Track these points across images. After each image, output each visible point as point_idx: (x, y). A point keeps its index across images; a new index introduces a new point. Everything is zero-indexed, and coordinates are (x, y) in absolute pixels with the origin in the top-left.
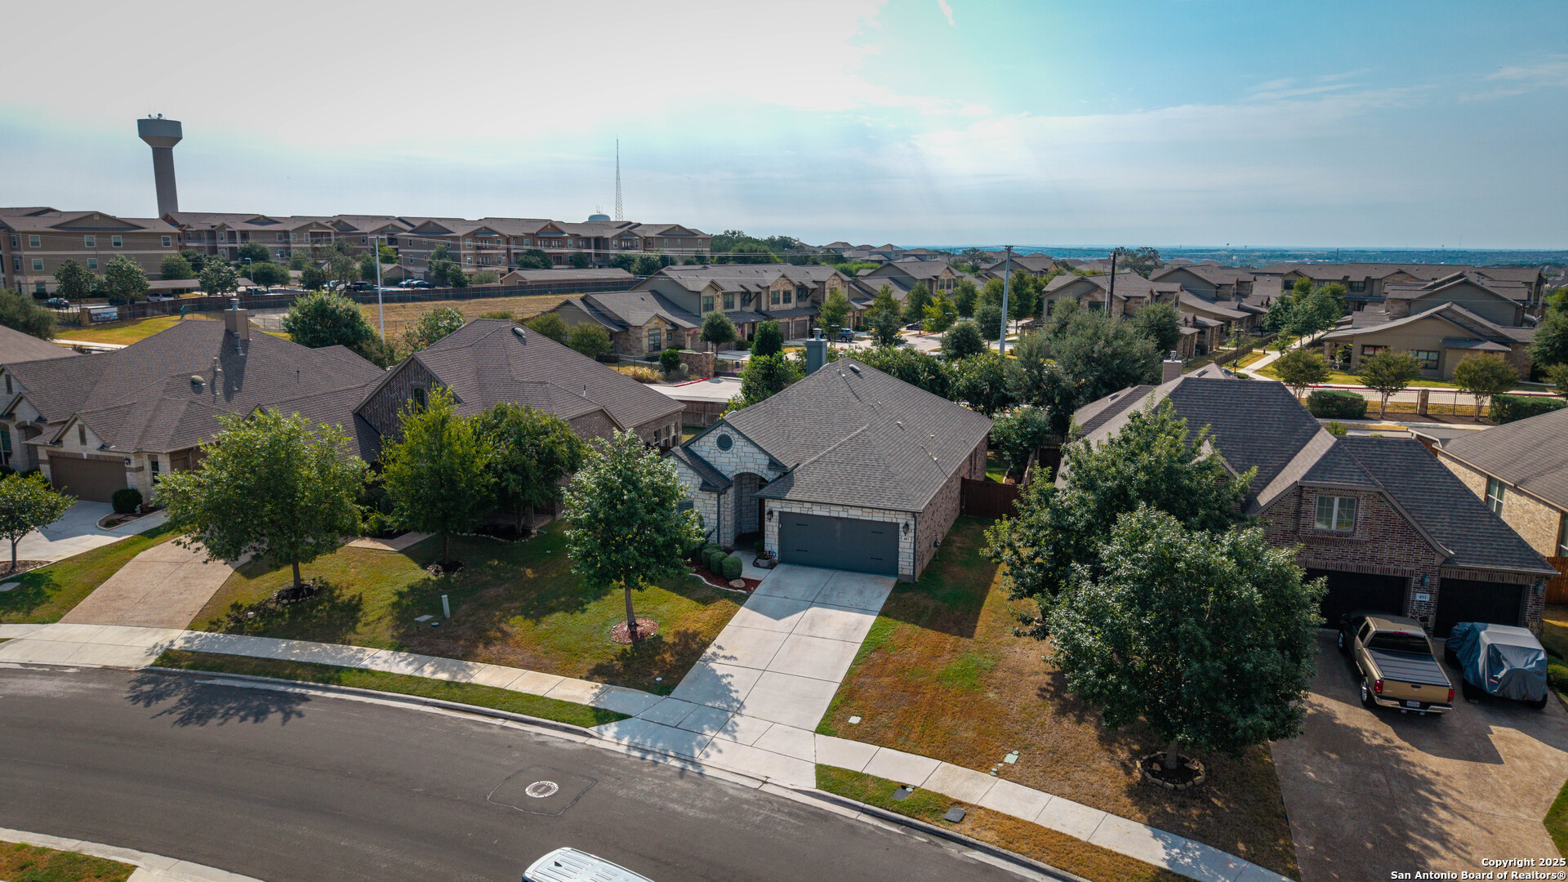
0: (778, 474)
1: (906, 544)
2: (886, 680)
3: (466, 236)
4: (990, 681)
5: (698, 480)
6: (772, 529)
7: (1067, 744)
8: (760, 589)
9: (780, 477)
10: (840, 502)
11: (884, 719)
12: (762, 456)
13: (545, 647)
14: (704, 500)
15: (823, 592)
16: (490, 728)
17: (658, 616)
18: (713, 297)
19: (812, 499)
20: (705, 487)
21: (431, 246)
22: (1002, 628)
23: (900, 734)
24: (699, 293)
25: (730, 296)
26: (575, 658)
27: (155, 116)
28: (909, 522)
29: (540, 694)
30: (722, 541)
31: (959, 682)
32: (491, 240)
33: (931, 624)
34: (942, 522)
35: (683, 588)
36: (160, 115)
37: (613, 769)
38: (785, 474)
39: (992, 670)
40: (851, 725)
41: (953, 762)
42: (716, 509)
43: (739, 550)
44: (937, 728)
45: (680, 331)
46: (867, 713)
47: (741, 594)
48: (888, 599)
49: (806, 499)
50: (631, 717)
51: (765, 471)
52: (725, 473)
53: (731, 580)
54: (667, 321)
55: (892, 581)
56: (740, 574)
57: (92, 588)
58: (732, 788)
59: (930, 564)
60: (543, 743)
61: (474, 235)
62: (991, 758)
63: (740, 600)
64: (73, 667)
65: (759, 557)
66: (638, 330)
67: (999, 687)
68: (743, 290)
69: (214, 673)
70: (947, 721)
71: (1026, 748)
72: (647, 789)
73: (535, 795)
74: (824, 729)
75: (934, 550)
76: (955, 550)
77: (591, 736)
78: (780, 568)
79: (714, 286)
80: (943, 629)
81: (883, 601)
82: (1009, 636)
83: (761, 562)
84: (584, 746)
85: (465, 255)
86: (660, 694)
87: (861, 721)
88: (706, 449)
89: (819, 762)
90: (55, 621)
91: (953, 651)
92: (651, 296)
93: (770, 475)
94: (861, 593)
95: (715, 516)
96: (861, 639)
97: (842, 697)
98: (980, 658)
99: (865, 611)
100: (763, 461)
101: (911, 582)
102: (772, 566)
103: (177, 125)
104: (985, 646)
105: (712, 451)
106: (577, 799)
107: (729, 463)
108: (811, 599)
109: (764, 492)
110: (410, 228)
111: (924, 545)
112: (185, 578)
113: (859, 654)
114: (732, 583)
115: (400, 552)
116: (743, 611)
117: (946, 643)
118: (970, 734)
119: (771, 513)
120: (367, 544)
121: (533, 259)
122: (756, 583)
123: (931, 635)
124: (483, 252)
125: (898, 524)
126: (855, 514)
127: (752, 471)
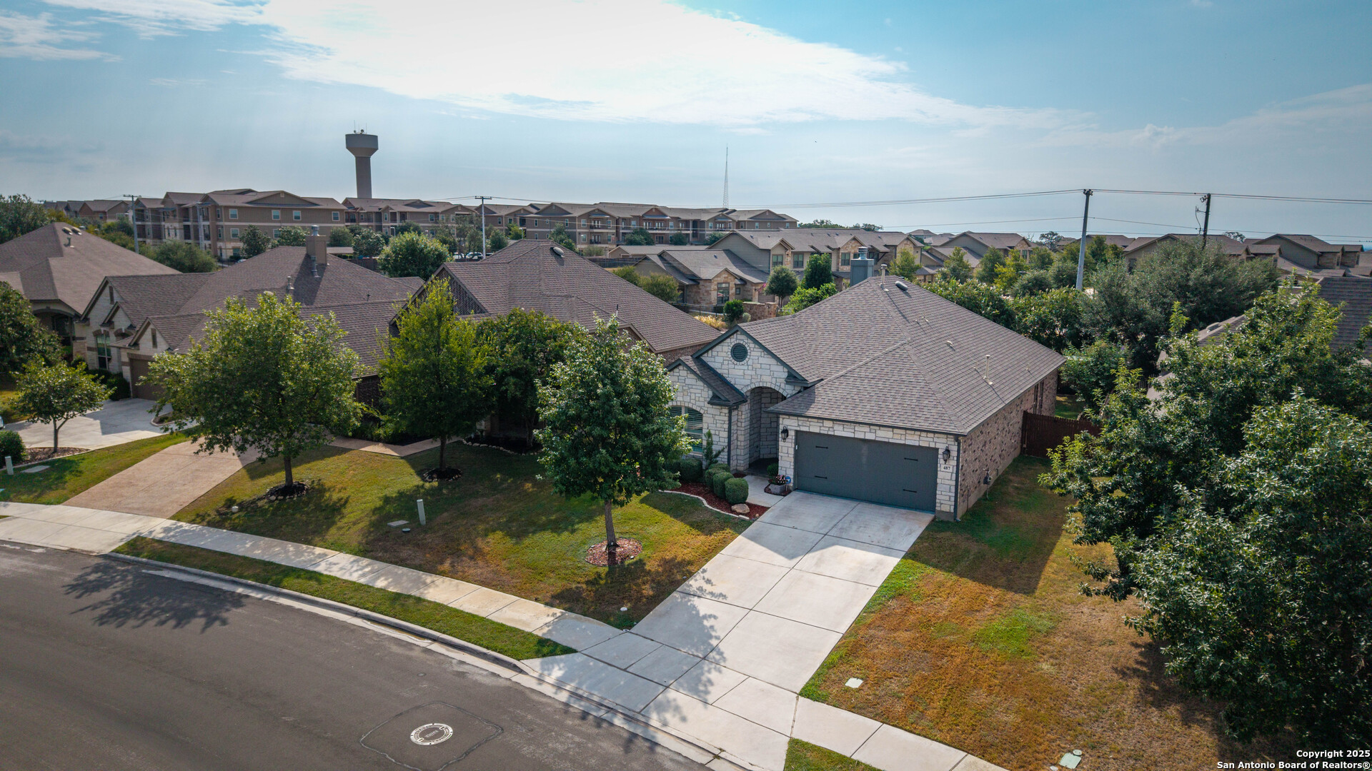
0: (798, 389)
1: (946, 475)
2: (903, 636)
3: (581, 217)
4: (1044, 647)
5: (708, 394)
6: (786, 452)
7: (1157, 749)
8: (766, 517)
9: (799, 392)
10: (867, 421)
11: (894, 686)
12: (780, 368)
13: (510, 562)
14: (714, 415)
15: (840, 525)
16: (412, 649)
17: (644, 538)
18: (782, 255)
19: (833, 417)
20: (715, 401)
21: (551, 226)
22: (1064, 581)
23: (912, 708)
24: (769, 251)
25: (800, 256)
26: (539, 577)
27: (358, 132)
28: (951, 448)
29: (483, 614)
30: (733, 463)
31: (1001, 645)
32: (602, 220)
33: (970, 573)
34: (996, 457)
35: (677, 510)
36: (362, 131)
37: (529, 717)
38: (806, 388)
39: (1048, 634)
40: (848, 690)
41: (983, 756)
42: (726, 426)
43: (752, 474)
44: (966, 704)
45: (748, 286)
46: (872, 677)
47: (744, 520)
48: (920, 538)
49: (825, 416)
50: (574, 651)
51: (783, 386)
52: (738, 387)
53: (734, 504)
54: (736, 276)
55: (927, 518)
56: (745, 498)
57: (109, 475)
58: (672, 760)
59: (978, 503)
60: (462, 675)
61: (588, 216)
62: (1041, 756)
63: (740, 527)
64: (43, 547)
65: (771, 482)
66: (708, 284)
67: (1056, 657)
68: (813, 250)
69: (164, 564)
70: (980, 697)
71: (1093, 748)
72: (560, 747)
73: (419, 741)
74: (812, 691)
75: (984, 487)
76: (1011, 490)
77: (521, 671)
78: (794, 496)
79: (784, 245)
80: (985, 580)
81: (912, 539)
82: (1074, 592)
83: (773, 488)
84: (508, 683)
85: (580, 233)
86: (620, 627)
87: (862, 686)
88: (719, 359)
89: (795, 736)
90: (59, 503)
91: (998, 605)
92: (724, 255)
93: (788, 390)
94: (886, 528)
95: (726, 434)
96: (879, 583)
97: (843, 652)
98: (1033, 617)
99: (887, 550)
100: (783, 374)
101: (952, 520)
102: (785, 493)
103: (374, 138)
104: (1041, 602)
105: (726, 362)
106: (467, 753)
107: (743, 376)
108: (824, 531)
109: (780, 407)
110: (535, 211)
111: (971, 480)
112: (197, 470)
113: (873, 600)
114: (734, 507)
115: (402, 458)
116: (740, 539)
117: (988, 595)
118: (1011, 718)
119: (786, 431)
120: (378, 448)
121: (637, 238)
122: (762, 510)
123: (970, 586)
124: (595, 231)
125: (937, 450)
126: (884, 435)
127: (769, 385)
